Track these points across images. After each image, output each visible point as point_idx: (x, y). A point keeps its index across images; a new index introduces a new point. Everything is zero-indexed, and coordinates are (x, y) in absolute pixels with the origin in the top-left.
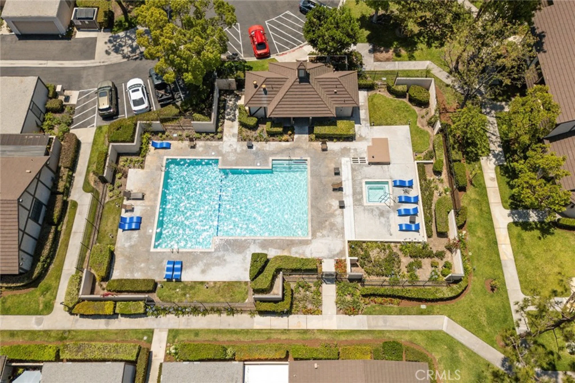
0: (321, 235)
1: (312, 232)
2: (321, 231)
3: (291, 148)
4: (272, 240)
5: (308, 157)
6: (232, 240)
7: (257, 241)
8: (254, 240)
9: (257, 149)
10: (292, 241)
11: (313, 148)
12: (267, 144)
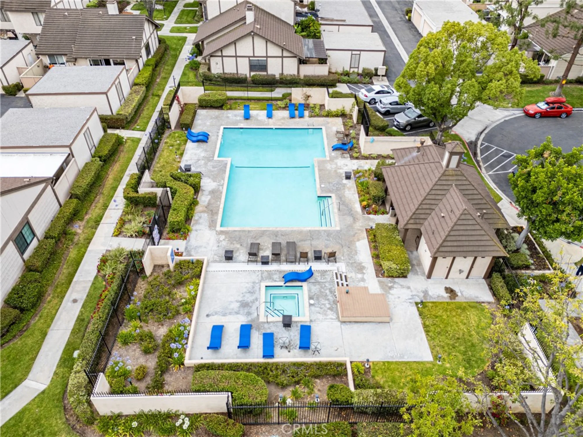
0: (221, 239)
1: (226, 231)
2: (227, 239)
3: (352, 212)
4: (220, 198)
5: (341, 228)
6: (225, 171)
7: (221, 188)
8: (223, 185)
9: (345, 184)
10: (217, 213)
11: (356, 233)
12: (353, 192)
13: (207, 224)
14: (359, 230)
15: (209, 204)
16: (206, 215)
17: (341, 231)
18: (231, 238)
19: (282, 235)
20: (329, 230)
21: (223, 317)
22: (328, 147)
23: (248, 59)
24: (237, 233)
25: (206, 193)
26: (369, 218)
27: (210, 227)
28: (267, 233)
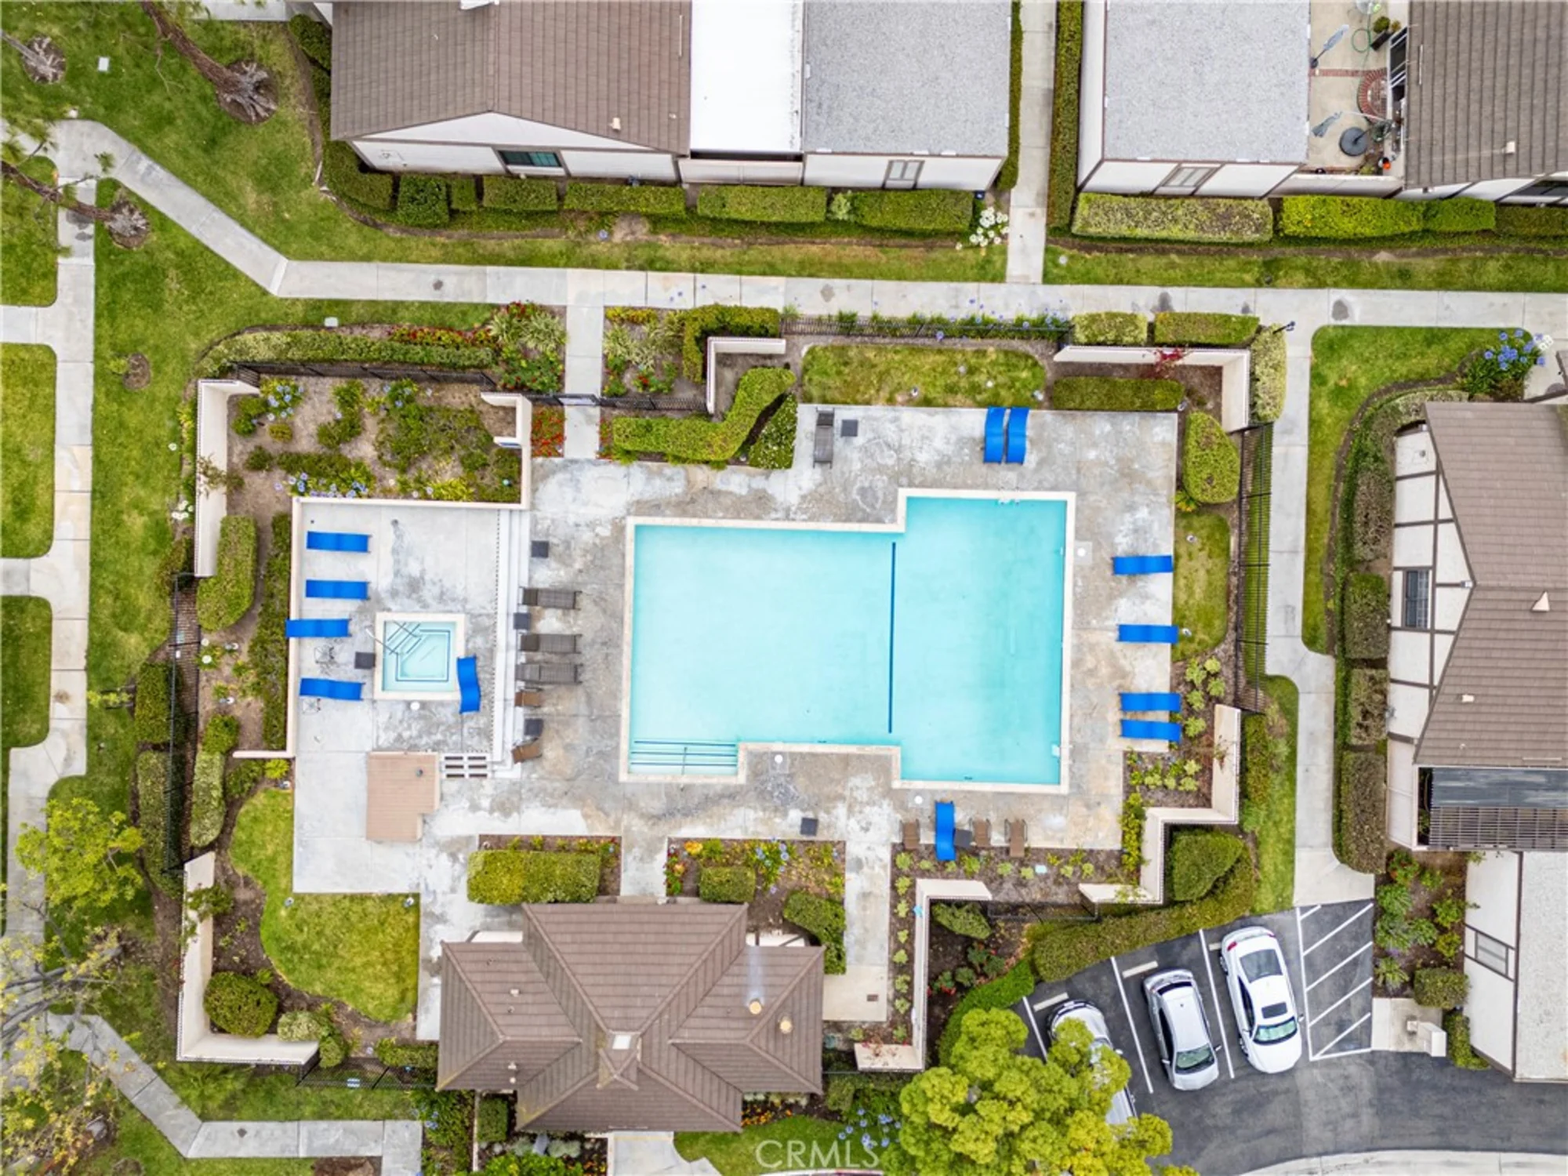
1: (624, 537)
2: (598, 541)
3: (679, 816)
5: (624, 784)
13: (647, 496)
14: (618, 822)
15: (716, 494)
16: (678, 490)
17: (616, 783)
18: (602, 549)
19: (607, 655)
20: (617, 758)
21: (389, 549)
22: (954, 792)
23: (1430, 563)
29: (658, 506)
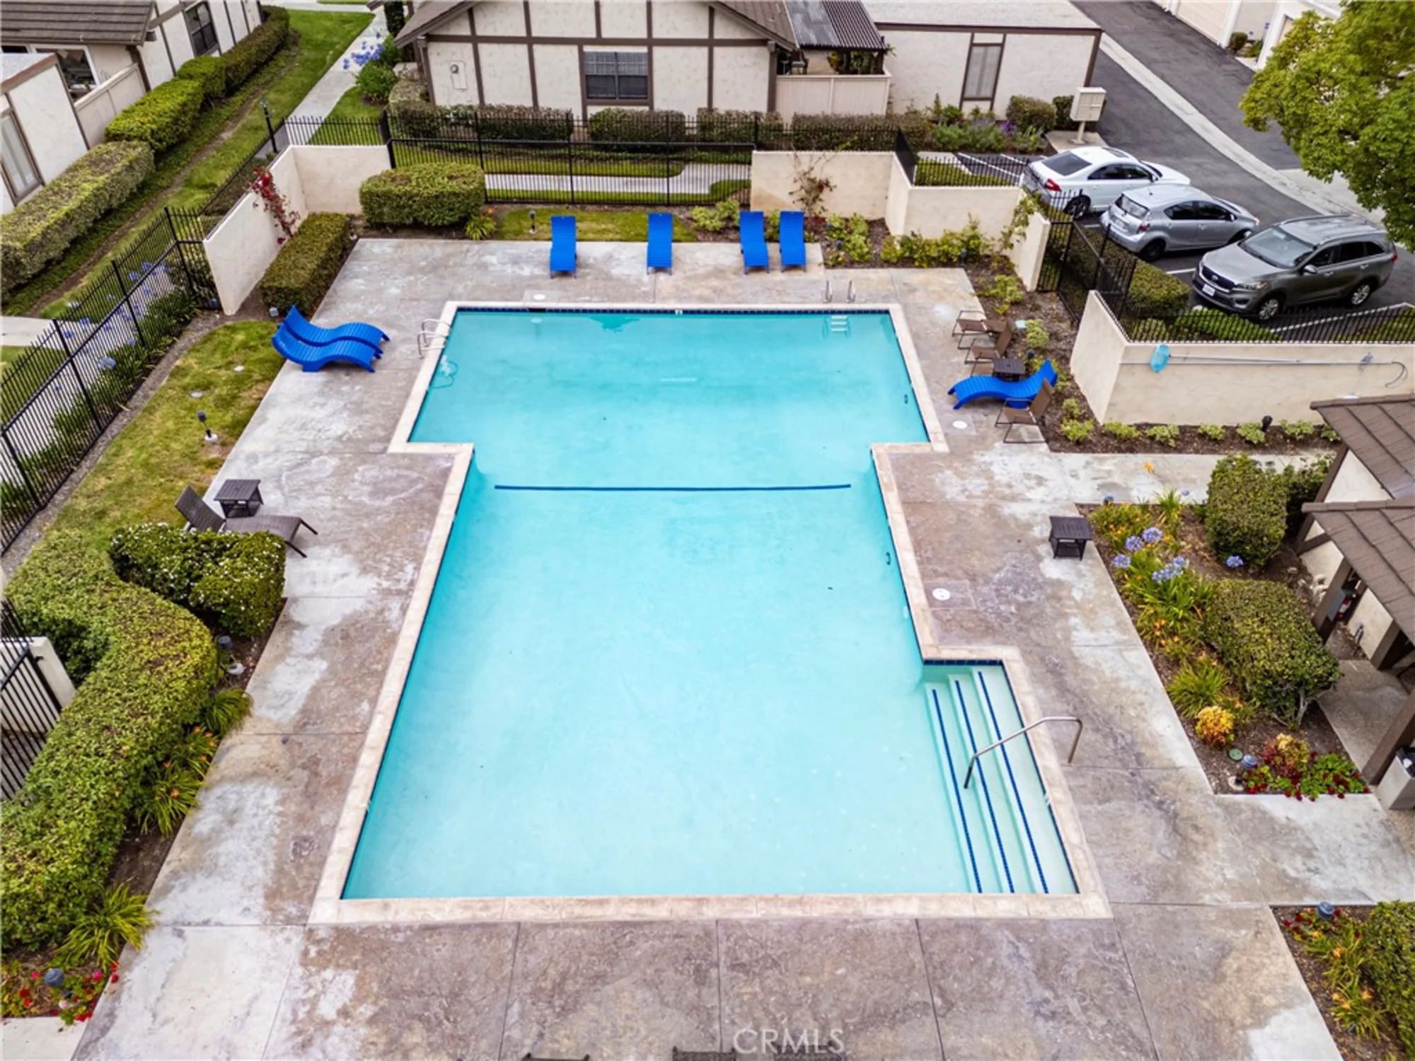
0: (327, 1009)
1: (373, 928)
2: (366, 1010)
3: (1147, 774)
4: (380, 676)
5: (1114, 904)
6: (434, 511)
7: (395, 605)
8: (407, 593)
9: (1059, 584)
10: (340, 784)
11: (1225, 950)
12: (1115, 634)
13: (262, 873)
14: (1236, 919)
15: (308, 717)
16: (272, 796)
17: (1118, 922)
18: (396, 994)
19: (736, 966)
20: (1044, 924)
22: (932, 392)
23: (575, 49)
24: (441, 951)
25: (306, 641)
26: (1265, 818)
27: (272, 895)
28: (643, 947)
29: (301, 843)
